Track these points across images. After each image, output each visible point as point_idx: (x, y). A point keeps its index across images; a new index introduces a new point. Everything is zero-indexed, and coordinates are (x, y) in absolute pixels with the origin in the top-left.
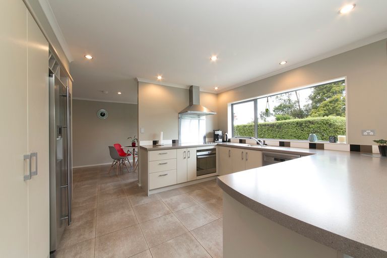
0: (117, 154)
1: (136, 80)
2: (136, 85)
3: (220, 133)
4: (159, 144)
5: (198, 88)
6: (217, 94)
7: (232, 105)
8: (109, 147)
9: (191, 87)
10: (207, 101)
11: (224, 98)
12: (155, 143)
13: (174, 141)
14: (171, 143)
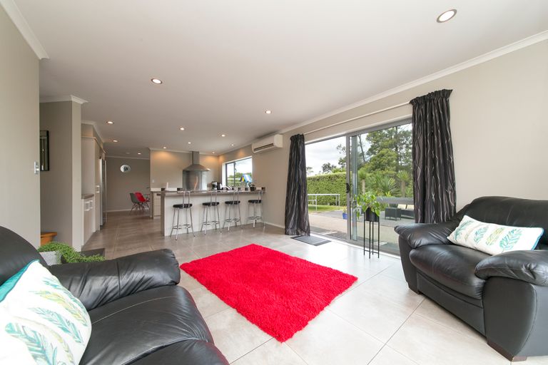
1: (148, 149)
2: (148, 151)
3: (216, 184)
5: (198, 153)
6: (218, 156)
7: (226, 164)
8: (130, 194)
9: (193, 152)
10: (208, 161)
11: (221, 159)
12: (163, 189)
13: (178, 189)
14: (176, 190)
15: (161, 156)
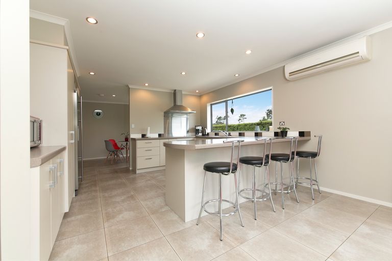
0: (112, 148)
1: (127, 86)
2: (128, 90)
3: (200, 128)
4: (147, 136)
5: (181, 91)
6: (200, 96)
7: (211, 105)
8: (105, 141)
9: (175, 90)
10: (189, 102)
11: (205, 99)
12: (143, 136)
13: (160, 135)
14: (157, 136)
15: (141, 97)
